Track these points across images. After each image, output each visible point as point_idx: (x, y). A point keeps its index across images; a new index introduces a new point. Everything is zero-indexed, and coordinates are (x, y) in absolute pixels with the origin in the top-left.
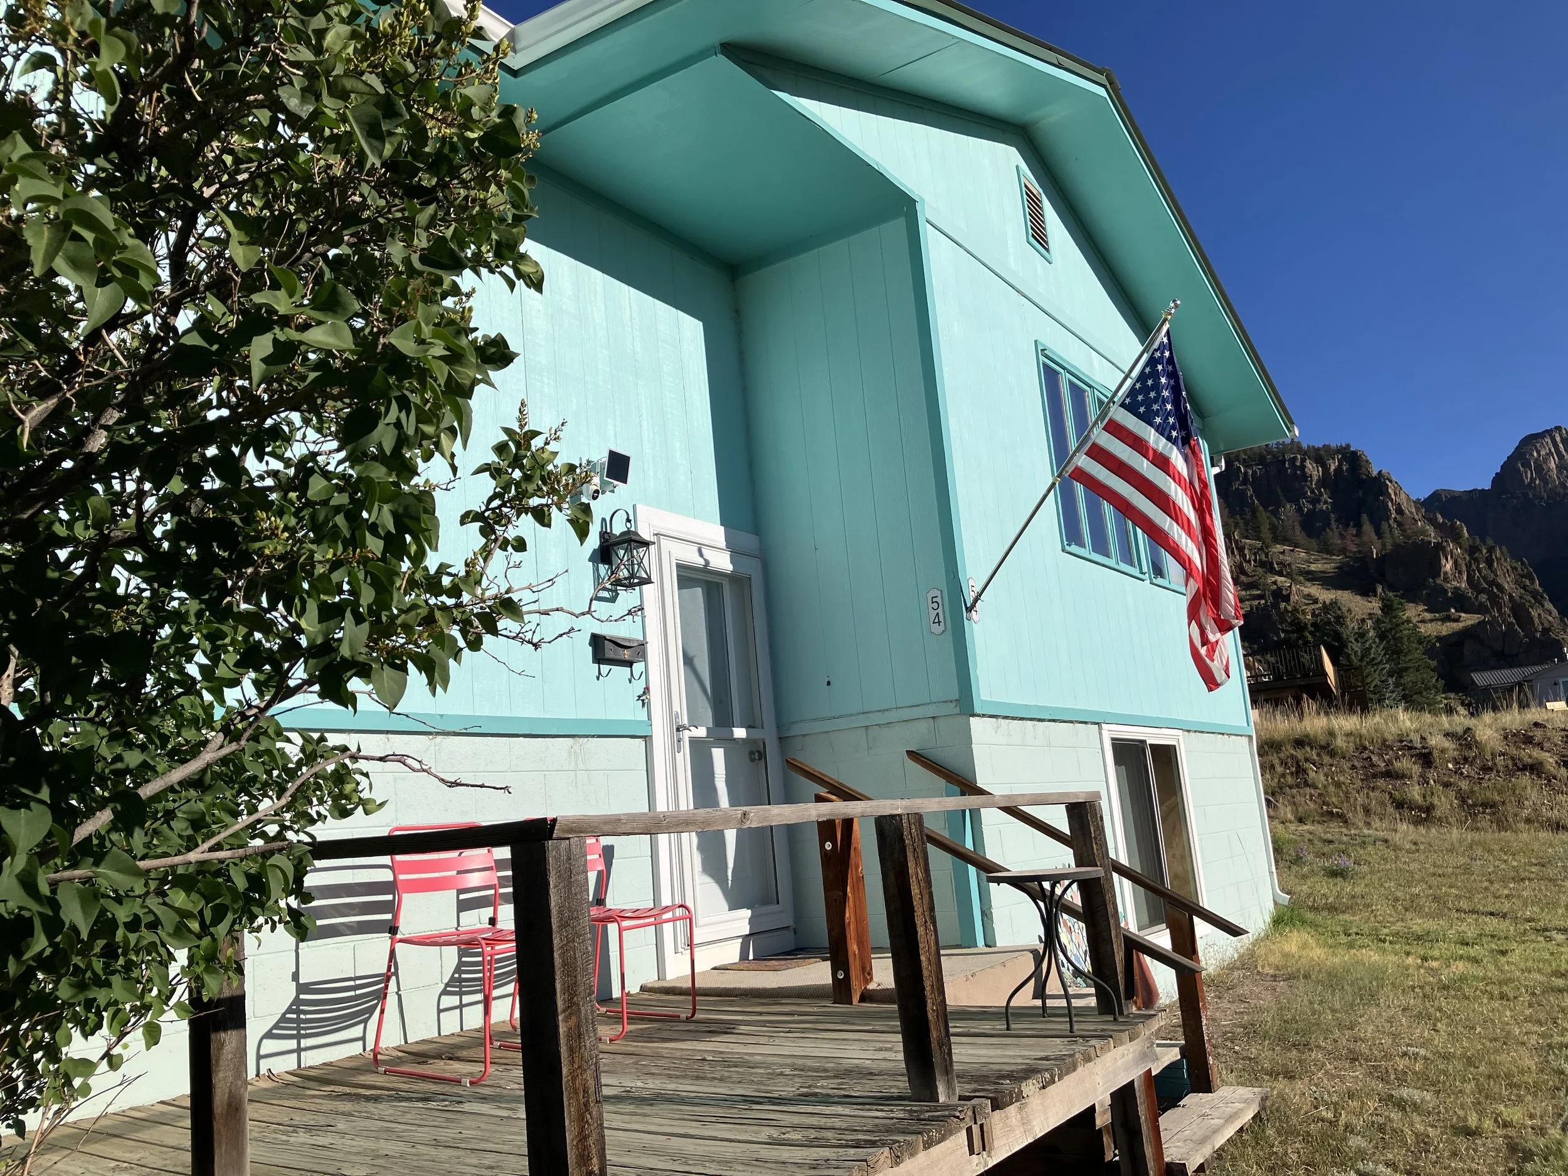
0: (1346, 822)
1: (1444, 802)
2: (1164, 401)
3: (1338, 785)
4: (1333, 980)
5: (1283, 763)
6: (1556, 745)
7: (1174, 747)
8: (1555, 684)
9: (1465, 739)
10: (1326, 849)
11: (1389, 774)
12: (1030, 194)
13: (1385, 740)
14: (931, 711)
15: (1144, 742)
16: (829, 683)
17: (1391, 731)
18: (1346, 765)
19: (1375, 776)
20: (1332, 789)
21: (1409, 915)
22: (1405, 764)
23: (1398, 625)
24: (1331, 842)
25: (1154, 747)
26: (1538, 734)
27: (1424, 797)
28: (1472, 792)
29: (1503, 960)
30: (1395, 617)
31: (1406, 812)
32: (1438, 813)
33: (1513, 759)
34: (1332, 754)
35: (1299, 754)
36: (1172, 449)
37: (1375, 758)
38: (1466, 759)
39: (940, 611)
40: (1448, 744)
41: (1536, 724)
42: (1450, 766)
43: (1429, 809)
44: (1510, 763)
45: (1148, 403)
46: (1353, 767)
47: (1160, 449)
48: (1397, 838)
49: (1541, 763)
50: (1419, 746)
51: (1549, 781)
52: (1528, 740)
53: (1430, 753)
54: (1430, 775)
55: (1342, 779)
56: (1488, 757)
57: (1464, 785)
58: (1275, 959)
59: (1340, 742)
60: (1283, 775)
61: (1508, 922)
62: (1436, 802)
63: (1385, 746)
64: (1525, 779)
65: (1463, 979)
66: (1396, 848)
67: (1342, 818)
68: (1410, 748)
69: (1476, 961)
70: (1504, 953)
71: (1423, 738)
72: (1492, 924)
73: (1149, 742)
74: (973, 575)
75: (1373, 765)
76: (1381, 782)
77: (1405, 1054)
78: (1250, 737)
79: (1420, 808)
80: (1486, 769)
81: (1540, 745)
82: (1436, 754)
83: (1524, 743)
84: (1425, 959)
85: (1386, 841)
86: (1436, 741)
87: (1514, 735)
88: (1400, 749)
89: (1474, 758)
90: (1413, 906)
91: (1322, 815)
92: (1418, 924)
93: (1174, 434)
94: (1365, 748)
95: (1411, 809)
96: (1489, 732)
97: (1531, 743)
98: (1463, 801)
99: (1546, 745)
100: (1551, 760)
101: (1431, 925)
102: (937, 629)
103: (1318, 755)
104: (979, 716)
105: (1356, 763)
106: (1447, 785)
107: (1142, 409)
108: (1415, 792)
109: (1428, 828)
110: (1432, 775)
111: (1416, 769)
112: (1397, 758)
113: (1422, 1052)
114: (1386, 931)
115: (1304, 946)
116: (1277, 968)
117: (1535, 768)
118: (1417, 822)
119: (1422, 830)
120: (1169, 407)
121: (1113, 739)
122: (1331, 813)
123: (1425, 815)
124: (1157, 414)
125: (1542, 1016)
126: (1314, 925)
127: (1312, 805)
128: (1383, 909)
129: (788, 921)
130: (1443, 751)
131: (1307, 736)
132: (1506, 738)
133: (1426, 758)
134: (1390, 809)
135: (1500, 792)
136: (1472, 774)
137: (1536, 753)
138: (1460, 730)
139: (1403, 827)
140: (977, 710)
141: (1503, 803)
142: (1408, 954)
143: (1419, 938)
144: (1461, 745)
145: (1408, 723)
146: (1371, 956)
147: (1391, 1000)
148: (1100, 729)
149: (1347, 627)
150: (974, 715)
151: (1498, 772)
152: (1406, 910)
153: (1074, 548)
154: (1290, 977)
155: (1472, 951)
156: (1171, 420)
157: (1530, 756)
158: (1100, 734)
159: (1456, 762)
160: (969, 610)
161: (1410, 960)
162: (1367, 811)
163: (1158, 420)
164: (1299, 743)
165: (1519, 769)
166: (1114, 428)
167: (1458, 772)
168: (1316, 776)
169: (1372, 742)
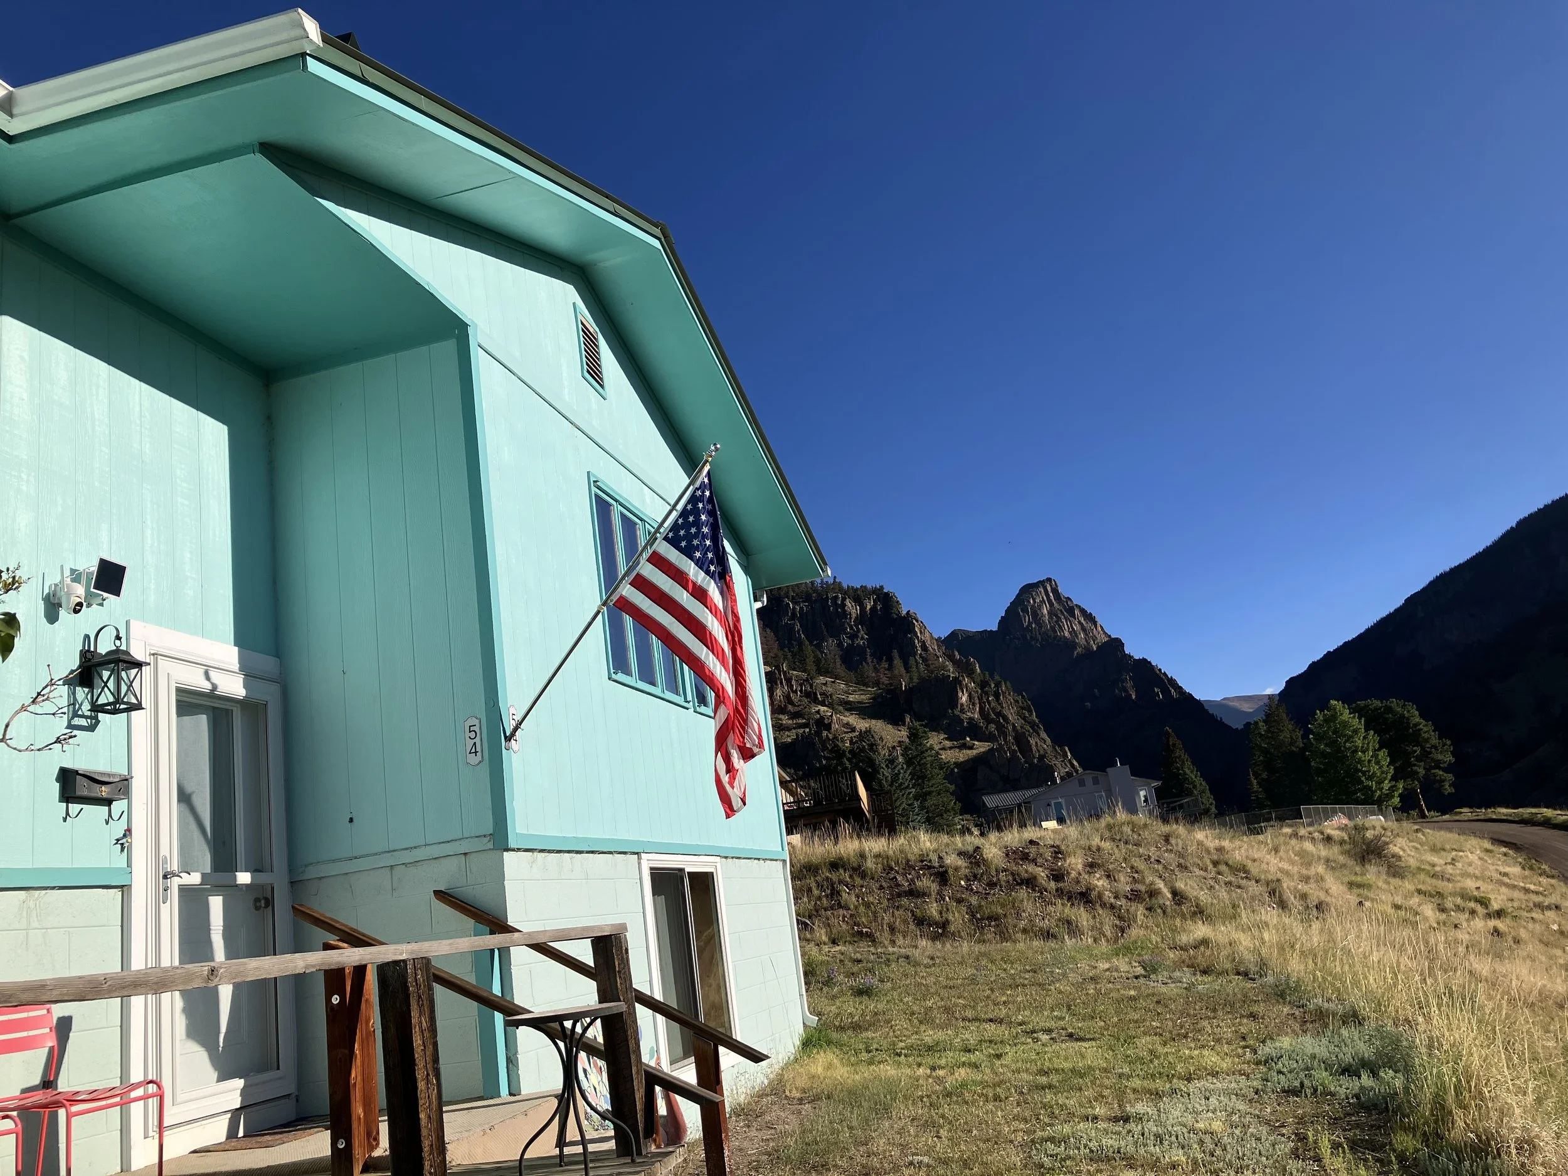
0: (874, 941)
1: (958, 918)
2: (704, 537)
3: (868, 905)
4: (853, 1096)
5: (819, 886)
6: (1046, 861)
7: (712, 873)
8: (1049, 805)
9: (974, 857)
10: (855, 969)
11: (913, 893)
12: (586, 331)
13: (908, 861)
14: (464, 847)
15: (682, 870)
16: (351, 820)
17: (913, 852)
18: (874, 886)
19: (899, 895)
20: (862, 909)
21: (923, 1028)
22: (927, 883)
23: (923, 752)
24: (859, 961)
25: (692, 875)
26: (1033, 850)
27: (941, 913)
28: (980, 906)
29: (998, 1063)
30: (920, 745)
31: (925, 928)
32: (952, 928)
33: (1013, 874)
34: (863, 875)
35: (834, 877)
36: (709, 583)
37: (899, 878)
39: (477, 740)
40: (961, 862)
41: (1032, 842)
42: (963, 883)
43: (945, 924)
44: (1010, 878)
45: (689, 537)
46: (881, 888)
47: (699, 582)
48: (916, 953)
49: (1035, 878)
50: (937, 865)
51: (1042, 893)
52: (1025, 857)
53: (946, 872)
54: (946, 893)
55: (871, 899)
56: (994, 873)
57: (974, 900)
58: (802, 1082)
59: (870, 864)
60: (819, 898)
61: (1004, 1026)
62: (950, 918)
63: (908, 866)
64: (1023, 893)
65: (964, 1085)
66: (917, 964)
67: (870, 937)
68: (930, 867)
69: (975, 1066)
70: (998, 1056)
71: (940, 858)
72: (991, 1028)
73: (687, 870)
74: (513, 704)
75: (898, 885)
76: (905, 901)
77: (911, 1163)
78: (784, 861)
79: (937, 924)
80: (992, 885)
81: (1034, 861)
82: (951, 872)
83: (1022, 859)
84: (933, 1068)
85: (907, 957)
86: (951, 860)
87: (1014, 852)
88: (921, 869)
89: (982, 875)
90: (926, 1019)
91: (853, 935)
92: (929, 1035)
93: (712, 568)
94: (892, 869)
95: (930, 925)
96: (994, 850)
97: (1027, 859)
98: (973, 916)
99: (1039, 860)
100: (1042, 874)
101: (940, 1035)
102: (473, 759)
103: (851, 877)
104: (513, 850)
105: (884, 884)
106: (959, 901)
107: (683, 544)
108: (933, 910)
109: (944, 944)
110: (948, 892)
111: (934, 887)
112: (919, 877)
113: (926, 1159)
114: (902, 1045)
115: (829, 1066)
116: (804, 1091)
117: (1030, 882)
118: (935, 938)
119: (939, 945)
120: (708, 543)
121: (651, 869)
122: (860, 933)
123: (940, 930)
124: (697, 548)
125: (1027, 1114)
126: (839, 1045)
127: (844, 926)
128: (901, 1023)
129: (290, 1088)
130: (957, 869)
131: (841, 859)
132: (1007, 855)
133: (942, 876)
134: (912, 927)
135: (1003, 906)
136: (981, 890)
137: (1031, 868)
138: (971, 849)
139: (923, 943)
140: (512, 844)
141: (1005, 915)
142: (919, 1065)
143: (929, 1049)
144: (971, 863)
145: (928, 844)
146: (888, 1070)
147: (902, 1111)
148: (639, 859)
149: (879, 754)
150: (508, 850)
151: (1001, 887)
152: (921, 1022)
153: (620, 677)
154: (816, 1098)
155: (973, 1058)
156: (710, 555)
157: (1027, 871)
158: (639, 863)
159: (968, 880)
160: (508, 739)
161: (921, 1071)
162: (892, 929)
163: (698, 554)
164: (836, 865)
165: (1018, 884)
166: (657, 560)
167: (969, 888)
168: (848, 897)
169: (897, 863)
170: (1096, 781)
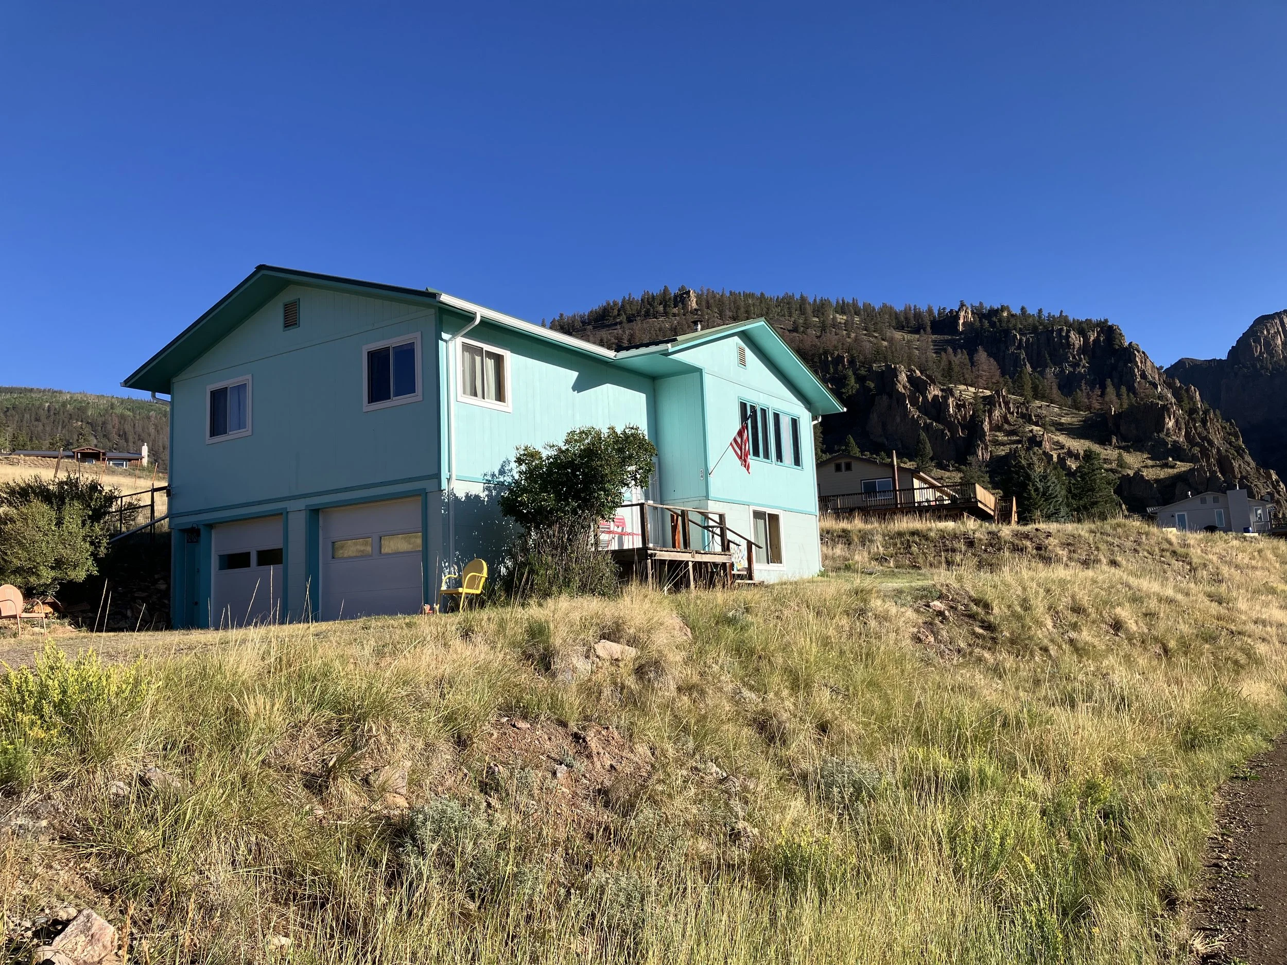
3: (924, 554)
5: (902, 543)
7: (779, 515)
8: (1173, 516)
11: (952, 550)
12: (741, 350)
13: (956, 534)
14: (698, 498)
15: (766, 512)
16: (674, 491)
17: (961, 530)
18: (931, 545)
19: (944, 550)
20: (920, 555)
22: (961, 545)
25: (770, 514)
27: (962, 560)
28: (987, 559)
34: (927, 539)
37: (947, 542)
38: (991, 545)
39: (703, 474)
41: (1036, 530)
44: (1012, 547)
46: (935, 546)
50: (971, 537)
54: (970, 551)
57: (985, 556)
59: (932, 534)
60: (900, 549)
63: (955, 537)
68: (967, 538)
73: (768, 512)
74: (711, 466)
78: (816, 515)
81: (1031, 539)
82: (977, 541)
83: (1024, 538)
86: (981, 535)
88: (961, 538)
89: (996, 544)
94: (945, 537)
96: (1009, 533)
97: (1027, 538)
98: (981, 563)
99: (1035, 539)
102: (702, 478)
103: (920, 540)
111: (964, 548)
112: (958, 542)
121: (754, 510)
130: (980, 540)
131: (918, 530)
133: (970, 543)
140: (709, 498)
148: (749, 507)
151: (1004, 551)
160: (710, 474)
164: (913, 533)
167: (985, 550)
168: (915, 549)
169: (949, 535)
170: (1216, 500)
